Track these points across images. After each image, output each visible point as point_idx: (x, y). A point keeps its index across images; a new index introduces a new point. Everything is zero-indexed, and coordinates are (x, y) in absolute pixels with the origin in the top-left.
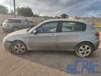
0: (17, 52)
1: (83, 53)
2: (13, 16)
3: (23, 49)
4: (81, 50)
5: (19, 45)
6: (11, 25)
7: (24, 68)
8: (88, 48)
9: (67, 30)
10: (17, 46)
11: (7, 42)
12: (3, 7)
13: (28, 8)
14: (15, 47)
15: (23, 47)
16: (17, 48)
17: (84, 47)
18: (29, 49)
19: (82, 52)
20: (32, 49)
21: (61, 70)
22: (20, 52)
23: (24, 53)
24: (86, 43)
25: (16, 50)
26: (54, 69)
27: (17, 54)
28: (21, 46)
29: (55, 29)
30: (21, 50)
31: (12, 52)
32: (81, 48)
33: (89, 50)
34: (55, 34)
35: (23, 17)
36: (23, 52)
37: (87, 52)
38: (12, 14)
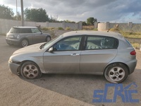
0: (28, 75)
1: (115, 78)
2: (21, 22)
3: (35, 72)
4: (112, 74)
5: (30, 66)
6: (19, 36)
7: (37, 98)
8: (121, 71)
9: (94, 46)
10: (28, 68)
11: (13, 62)
12: (7, 8)
13: (41, 10)
14: (25, 70)
15: (36, 69)
16: (27, 71)
17: (116, 70)
18: (44, 72)
19: (114, 76)
20: (47, 72)
21: (85, 101)
22: (31, 75)
23: (36, 78)
24: (118, 64)
25: (27, 73)
26: (76, 100)
27: (28, 78)
28: (33, 68)
29: (79, 44)
30: (33, 74)
31: (20, 75)
32: (112, 70)
33: (123, 74)
34: (78, 53)
35: (34, 23)
36: (35, 75)
37: (120, 76)
38: (19, 18)
